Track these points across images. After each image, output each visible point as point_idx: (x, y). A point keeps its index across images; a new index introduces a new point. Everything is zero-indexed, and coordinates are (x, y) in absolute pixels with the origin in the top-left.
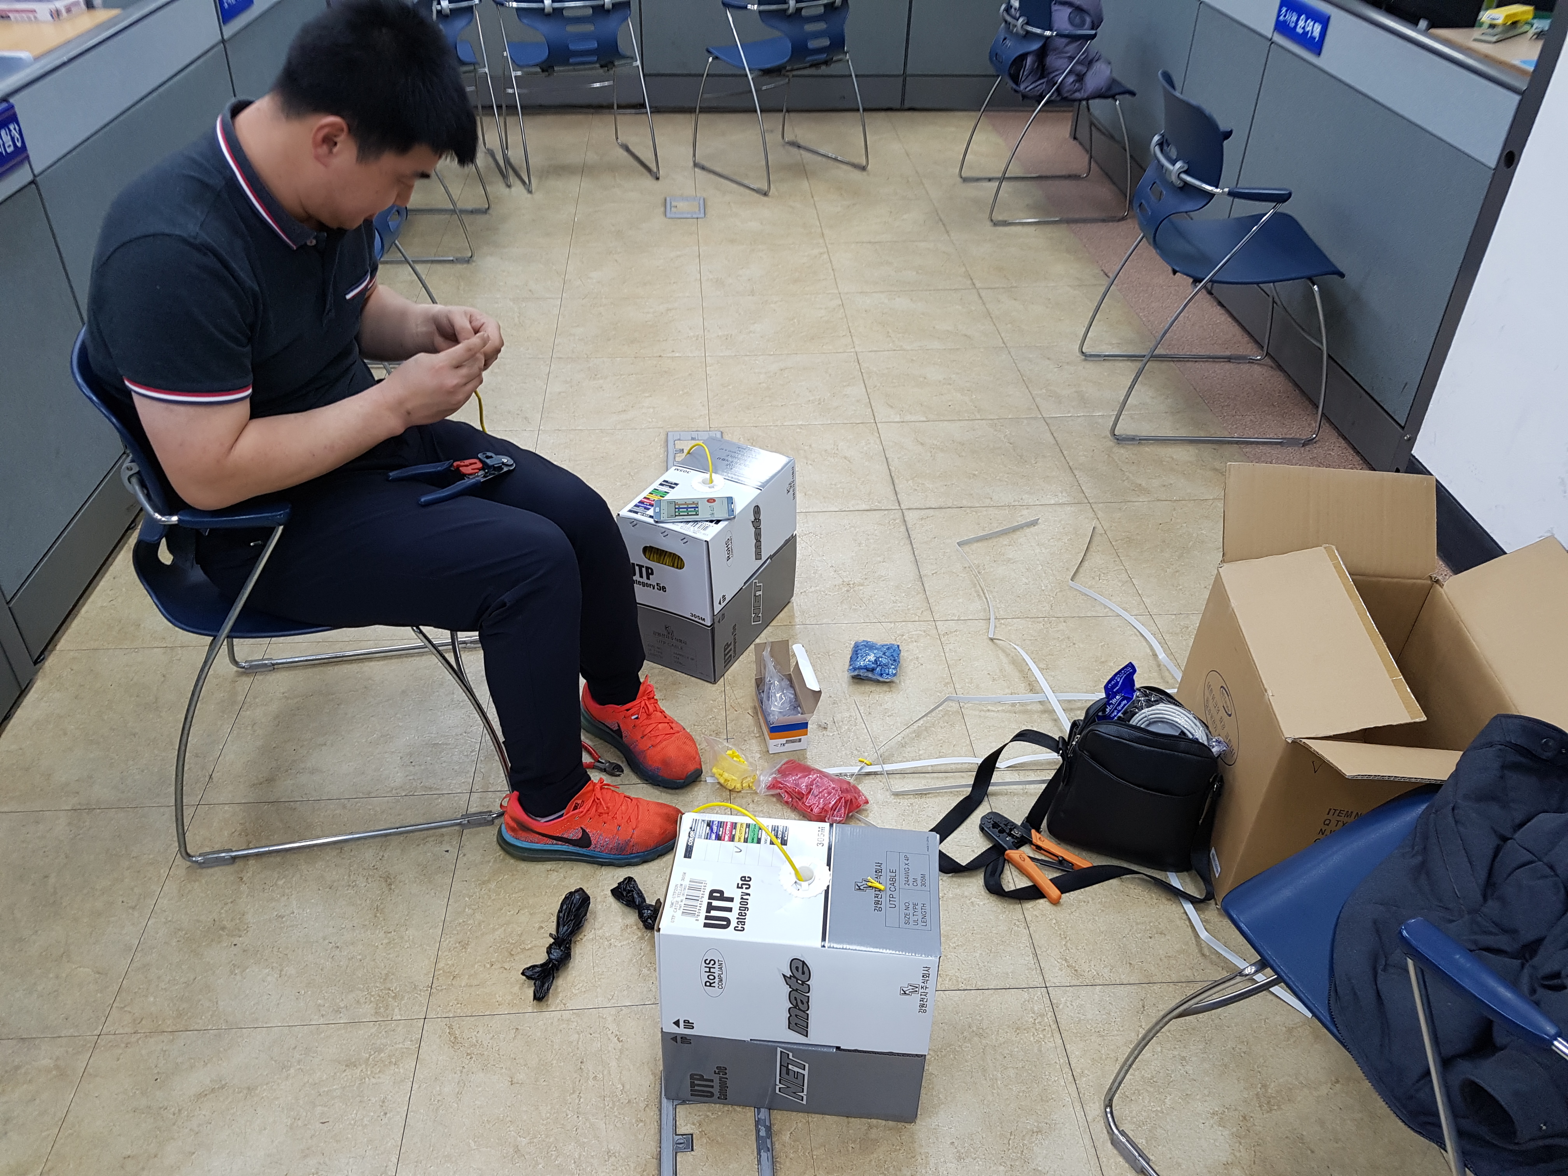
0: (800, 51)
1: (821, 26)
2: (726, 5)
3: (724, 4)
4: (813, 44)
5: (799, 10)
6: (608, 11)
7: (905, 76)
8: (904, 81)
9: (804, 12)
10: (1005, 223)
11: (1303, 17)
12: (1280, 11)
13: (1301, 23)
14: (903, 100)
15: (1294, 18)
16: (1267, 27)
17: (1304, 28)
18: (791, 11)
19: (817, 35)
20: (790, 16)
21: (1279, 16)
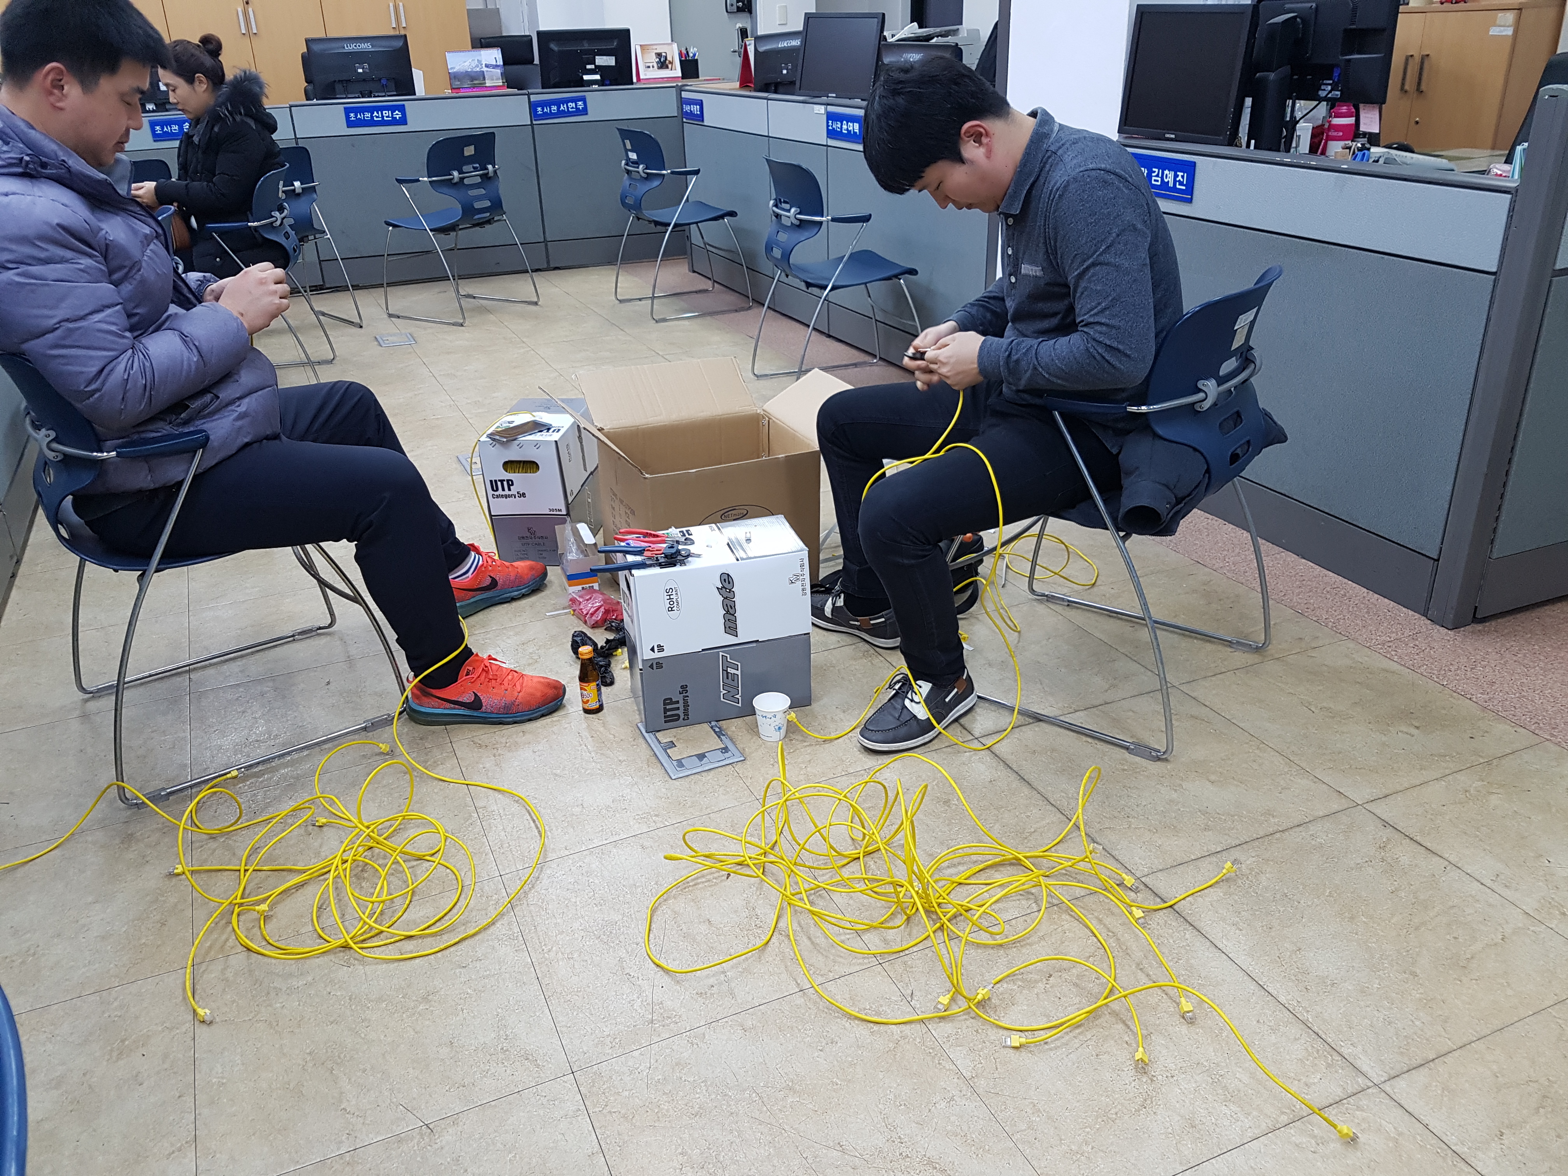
0: (468, 211)
1: (483, 191)
2: (400, 181)
3: (397, 180)
4: (478, 205)
5: (462, 179)
6: (299, 195)
7: (545, 241)
8: (546, 245)
9: (466, 181)
10: (664, 320)
11: (845, 122)
12: (828, 123)
13: (845, 127)
14: (548, 262)
15: (839, 126)
16: (822, 139)
17: (847, 130)
18: (456, 180)
19: (479, 198)
20: (456, 184)
21: (828, 126)
